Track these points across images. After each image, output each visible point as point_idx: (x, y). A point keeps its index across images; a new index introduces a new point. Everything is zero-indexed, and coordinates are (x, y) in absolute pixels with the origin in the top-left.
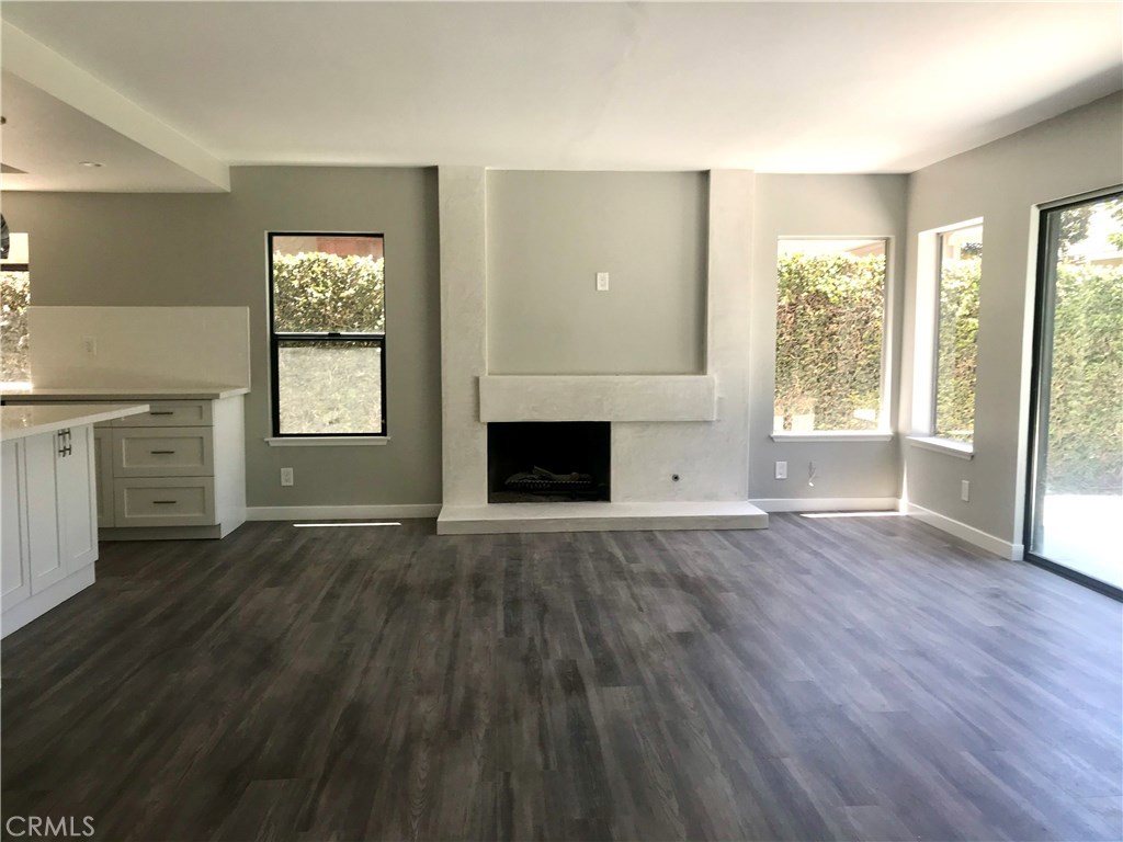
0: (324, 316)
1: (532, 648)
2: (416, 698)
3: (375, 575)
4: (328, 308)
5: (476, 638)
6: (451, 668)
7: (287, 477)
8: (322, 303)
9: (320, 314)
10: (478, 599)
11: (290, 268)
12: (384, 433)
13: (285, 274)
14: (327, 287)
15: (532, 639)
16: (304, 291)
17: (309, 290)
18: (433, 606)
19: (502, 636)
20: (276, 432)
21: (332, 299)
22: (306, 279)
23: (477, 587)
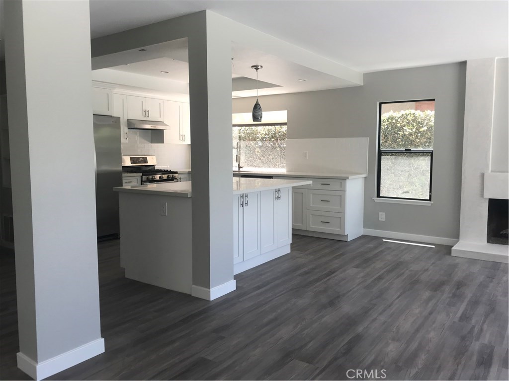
0: (411, 140)
1: (471, 332)
2: (390, 341)
3: (407, 271)
4: (413, 137)
5: (441, 318)
6: (417, 330)
7: (382, 216)
8: (411, 134)
9: (410, 139)
10: (454, 295)
11: (397, 118)
12: (430, 200)
13: (394, 121)
14: (413, 127)
15: (474, 327)
16: (403, 129)
17: (405, 128)
18: (427, 294)
19: (456, 320)
20: (378, 196)
21: (416, 132)
22: (404, 123)
23: (458, 288)
